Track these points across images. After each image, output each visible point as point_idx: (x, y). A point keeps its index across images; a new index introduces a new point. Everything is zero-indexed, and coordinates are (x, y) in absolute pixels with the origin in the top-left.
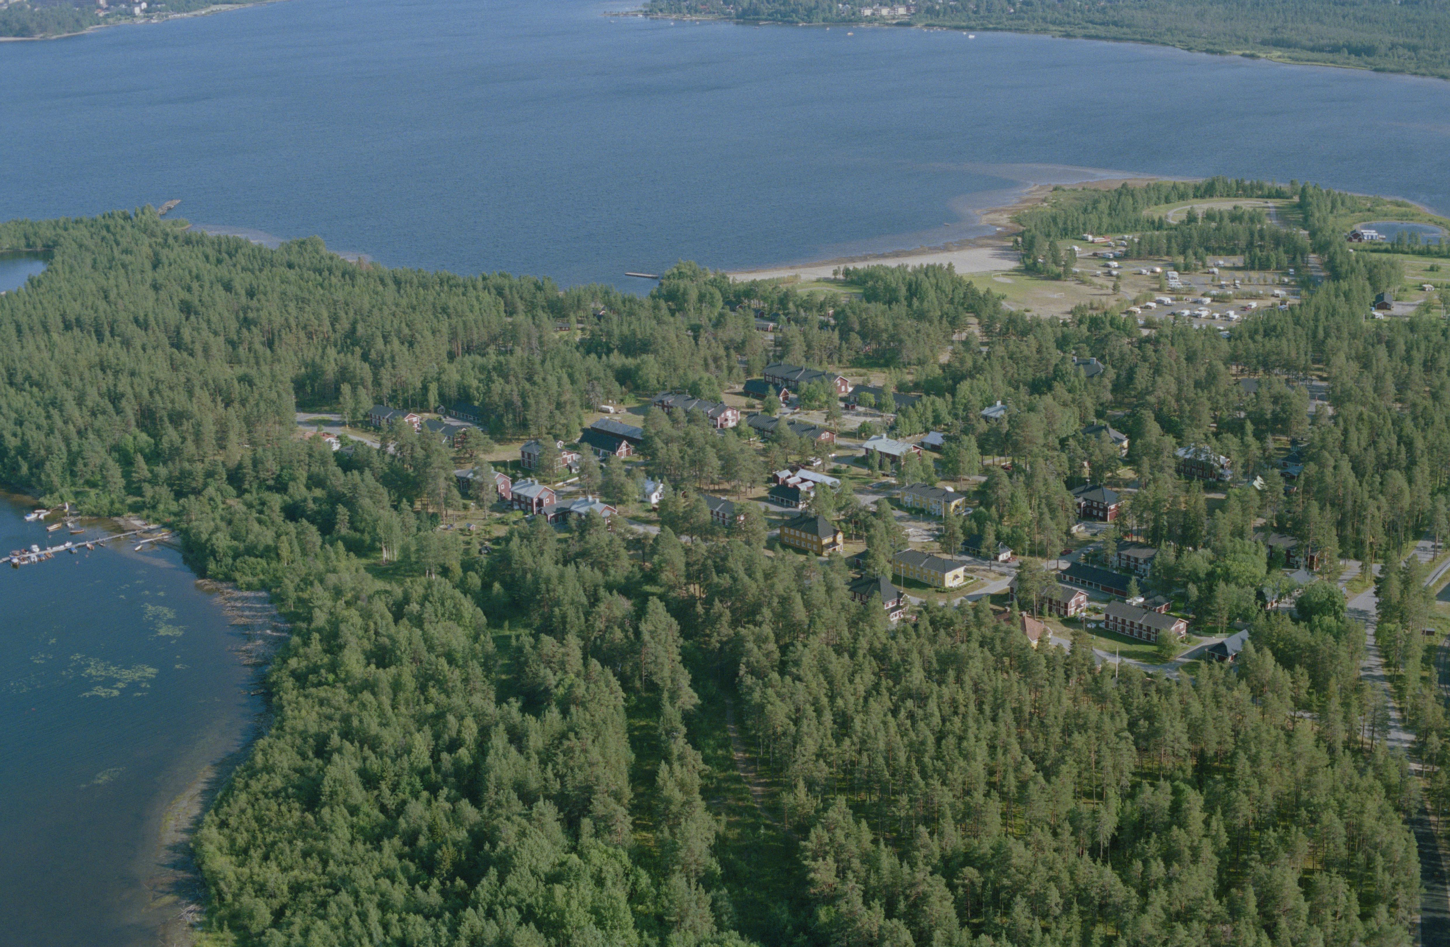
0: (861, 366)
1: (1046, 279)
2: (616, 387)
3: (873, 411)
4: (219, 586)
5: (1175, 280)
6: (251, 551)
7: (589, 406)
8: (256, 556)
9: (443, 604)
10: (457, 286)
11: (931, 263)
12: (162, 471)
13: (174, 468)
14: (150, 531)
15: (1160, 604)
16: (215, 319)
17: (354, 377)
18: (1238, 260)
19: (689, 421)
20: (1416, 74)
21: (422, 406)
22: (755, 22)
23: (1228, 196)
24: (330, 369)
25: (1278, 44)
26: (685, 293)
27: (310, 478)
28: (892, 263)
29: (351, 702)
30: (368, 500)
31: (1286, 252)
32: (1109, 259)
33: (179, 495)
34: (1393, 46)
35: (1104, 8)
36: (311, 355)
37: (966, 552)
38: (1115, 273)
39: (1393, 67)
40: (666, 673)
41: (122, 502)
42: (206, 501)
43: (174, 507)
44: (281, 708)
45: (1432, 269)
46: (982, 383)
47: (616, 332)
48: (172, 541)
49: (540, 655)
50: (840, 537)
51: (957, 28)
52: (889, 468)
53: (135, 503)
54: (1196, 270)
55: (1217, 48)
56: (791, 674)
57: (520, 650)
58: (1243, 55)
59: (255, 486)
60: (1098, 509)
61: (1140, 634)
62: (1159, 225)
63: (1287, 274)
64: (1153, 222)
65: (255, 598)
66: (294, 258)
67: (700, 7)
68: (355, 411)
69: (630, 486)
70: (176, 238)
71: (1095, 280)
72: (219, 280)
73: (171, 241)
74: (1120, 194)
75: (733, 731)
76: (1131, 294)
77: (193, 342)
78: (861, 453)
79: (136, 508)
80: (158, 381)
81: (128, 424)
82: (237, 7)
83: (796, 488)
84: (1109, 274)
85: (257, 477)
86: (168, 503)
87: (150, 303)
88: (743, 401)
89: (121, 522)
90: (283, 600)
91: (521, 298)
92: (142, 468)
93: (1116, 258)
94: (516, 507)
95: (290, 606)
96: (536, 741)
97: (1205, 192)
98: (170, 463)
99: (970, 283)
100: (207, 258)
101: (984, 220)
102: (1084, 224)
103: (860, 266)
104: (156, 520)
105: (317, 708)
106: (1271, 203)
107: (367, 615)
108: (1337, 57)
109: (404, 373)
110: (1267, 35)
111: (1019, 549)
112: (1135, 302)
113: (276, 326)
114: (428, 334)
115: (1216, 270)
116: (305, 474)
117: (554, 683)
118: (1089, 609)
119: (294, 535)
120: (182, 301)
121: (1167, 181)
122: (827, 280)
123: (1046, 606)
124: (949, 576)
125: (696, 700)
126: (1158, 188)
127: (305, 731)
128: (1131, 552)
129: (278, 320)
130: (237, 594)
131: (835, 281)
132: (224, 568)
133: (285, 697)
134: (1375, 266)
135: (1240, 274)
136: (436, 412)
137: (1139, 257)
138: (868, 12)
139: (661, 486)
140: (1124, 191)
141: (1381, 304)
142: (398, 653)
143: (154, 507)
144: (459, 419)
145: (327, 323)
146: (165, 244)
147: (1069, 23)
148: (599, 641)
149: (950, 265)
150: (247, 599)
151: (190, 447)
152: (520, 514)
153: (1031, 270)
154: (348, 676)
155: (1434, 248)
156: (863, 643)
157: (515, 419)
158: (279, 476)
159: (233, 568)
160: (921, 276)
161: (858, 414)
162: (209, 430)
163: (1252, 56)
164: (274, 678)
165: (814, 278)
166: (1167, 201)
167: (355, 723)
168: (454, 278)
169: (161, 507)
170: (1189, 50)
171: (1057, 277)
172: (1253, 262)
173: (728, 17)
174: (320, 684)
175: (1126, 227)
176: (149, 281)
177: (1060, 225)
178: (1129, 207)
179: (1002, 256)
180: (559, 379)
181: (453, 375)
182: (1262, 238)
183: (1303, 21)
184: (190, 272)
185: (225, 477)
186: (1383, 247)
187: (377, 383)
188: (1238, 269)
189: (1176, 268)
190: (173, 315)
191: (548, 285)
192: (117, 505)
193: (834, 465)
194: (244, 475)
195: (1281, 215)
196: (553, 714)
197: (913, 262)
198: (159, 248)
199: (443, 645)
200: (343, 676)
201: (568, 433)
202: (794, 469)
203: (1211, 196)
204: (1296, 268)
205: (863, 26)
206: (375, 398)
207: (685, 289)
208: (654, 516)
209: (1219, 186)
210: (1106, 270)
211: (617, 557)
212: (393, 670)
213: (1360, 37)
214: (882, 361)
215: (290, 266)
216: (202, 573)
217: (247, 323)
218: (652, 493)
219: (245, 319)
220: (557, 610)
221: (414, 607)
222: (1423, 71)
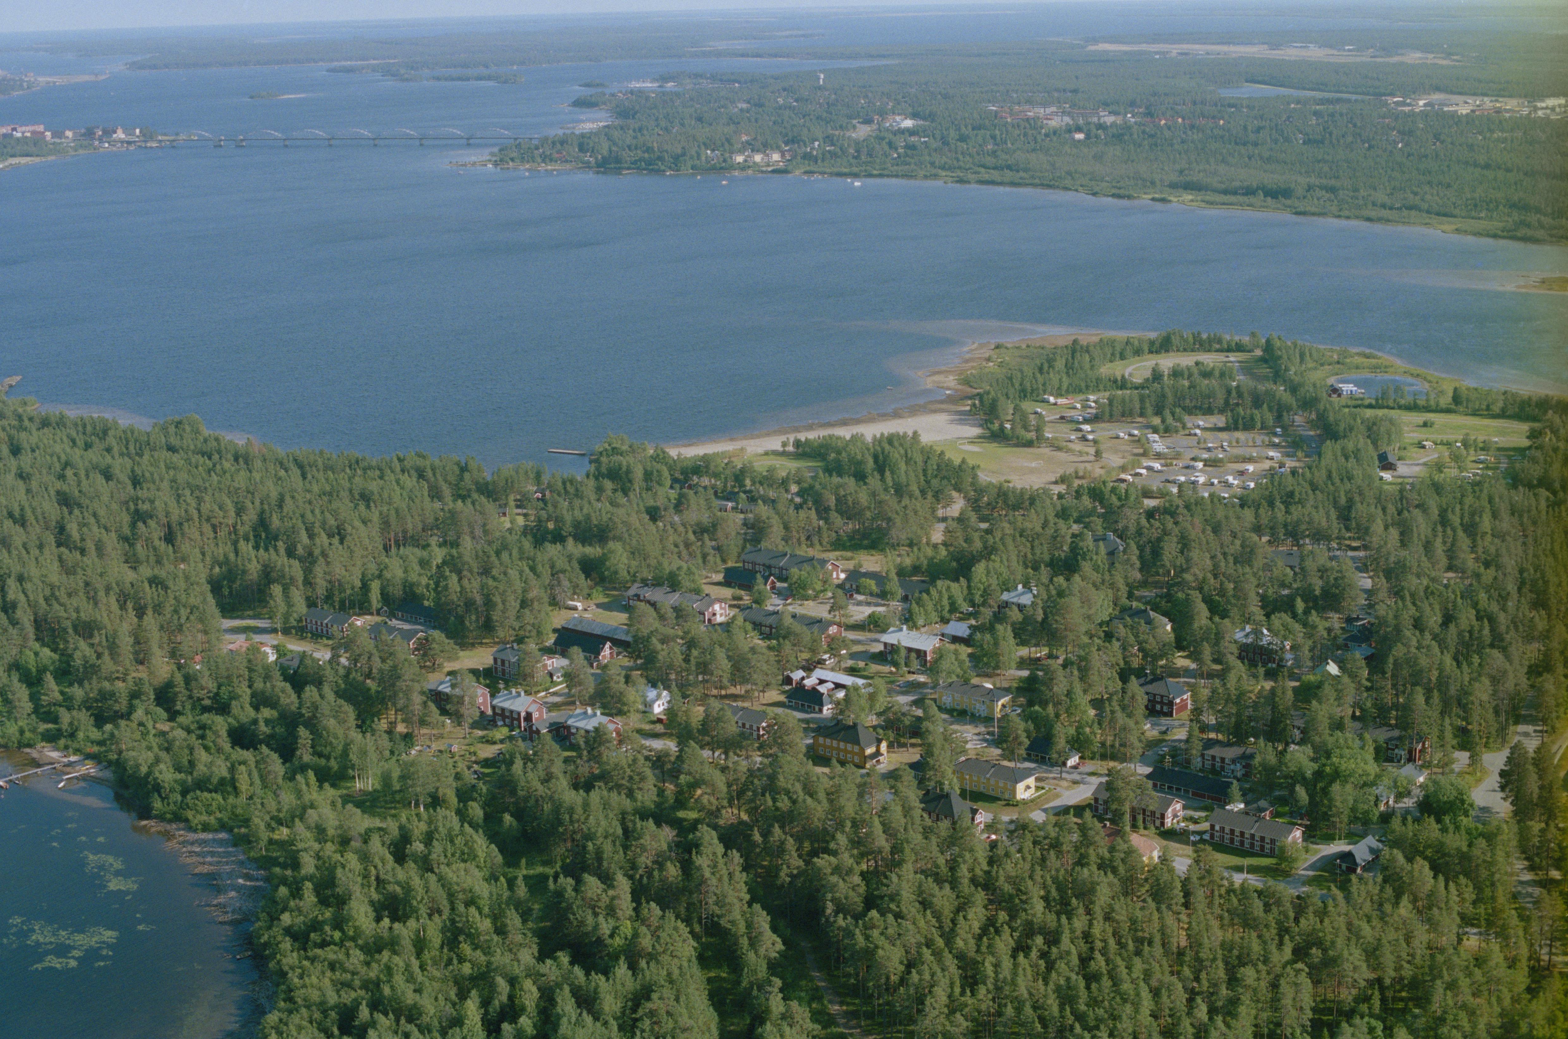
0: (844, 548)
1: (1017, 445)
2: (582, 580)
3: (874, 600)
4: (168, 827)
5: (1158, 444)
6: (202, 785)
7: (554, 602)
8: (210, 791)
9: (452, 841)
10: (370, 468)
11: (893, 430)
12: (77, 692)
13: (93, 687)
14: (70, 764)
15: (1265, 810)
16: (102, 512)
17: (283, 576)
18: (1220, 420)
19: (677, 618)
20: (1339, 217)
21: (361, 609)
22: (618, 171)
23: (1185, 350)
24: (254, 569)
25: (1188, 187)
26: (628, 472)
27: (253, 695)
28: (845, 433)
29: (368, 964)
30: (332, 722)
31: (1270, 409)
32: (1079, 423)
33: (100, 720)
34: (1310, 188)
35: (994, 152)
36: (221, 551)
37: (1028, 759)
38: (1090, 437)
39: (1313, 209)
40: (736, 915)
41: (34, 730)
42: (134, 725)
43: (95, 734)
44: (284, 974)
45: (1425, 425)
46: (997, 565)
47: (568, 518)
48: (100, 774)
49: (583, 899)
50: (884, 746)
51: (840, 175)
52: (915, 664)
53: (47, 730)
54: (1177, 432)
55: (1122, 192)
56: (890, 911)
57: (559, 894)
58: (1153, 199)
59: (188, 706)
60: (1162, 703)
61: (1252, 845)
62: (1123, 384)
63: (1275, 434)
64: (1115, 381)
65: (214, 840)
66: (174, 441)
67: (555, 156)
68: (286, 617)
69: (632, 695)
70: (31, 419)
71: (1070, 445)
72: (95, 467)
73: (26, 423)
74: (1074, 351)
75: (821, 980)
76: (1115, 460)
77: (83, 540)
78: (878, 648)
79: (51, 738)
80: (52, 587)
81: (25, 638)
82: (37, 160)
83: (814, 689)
84: (1084, 439)
85: (190, 697)
86: (88, 731)
87: (21, 495)
88: (727, 592)
89: (35, 754)
90: (250, 842)
91: (446, 481)
92: (52, 689)
93: (1086, 421)
94: (500, 723)
95: (261, 849)
96: (610, 1004)
97: (1161, 347)
98: (86, 683)
99: (942, 453)
100: (74, 441)
101: (929, 383)
102: (1044, 385)
103: (812, 435)
104: (77, 751)
105: (329, 974)
106: (1233, 357)
107: (365, 858)
108: (1252, 199)
109: (339, 571)
110: (1174, 177)
111: (1088, 753)
112: (1123, 469)
113: (174, 518)
114: (357, 523)
115: (1198, 431)
116: (249, 691)
117: (608, 932)
118: (1185, 819)
119: (253, 765)
120: (58, 493)
121: (1121, 335)
122: (775, 453)
123: (1140, 818)
124: (1020, 787)
125: (780, 946)
126: (1112, 343)
127: (323, 1003)
128: (1216, 751)
129: (176, 513)
130: (192, 836)
131: (784, 454)
132: (172, 806)
133: (284, 961)
134: (1374, 424)
135: (1224, 435)
136: (378, 614)
137: (1111, 419)
138: (740, 159)
139: (665, 693)
140: (1075, 349)
141: (1388, 466)
142: (415, 903)
143: (72, 735)
144: (406, 621)
145: (232, 514)
146: (21, 428)
147: (960, 168)
148: (645, 880)
149: (915, 433)
150: (204, 842)
151: (107, 664)
152: (505, 731)
153: (998, 436)
154: (358, 930)
155: (1421, 402)
156: (964, 871)
157: (477, 620)
158: (217, 694)
159: (184, 806)
160: (887, 447)
161: (859, 604)
162: (126, 642)
163: (1163, 200)
164: (265, 938)
165: (760, 450)
166: (1122, 357)
167: (387, 991)
168: (364, 459)
169: (81, 735)
170: (1094, 194)
171: (1029, 444)
172: (1236, 422)
173: (587, 166)
174: (323, 944)
175: (1087, 387)
176: (14, 470)
177: (1017, 385)
178: (1087, 366)
179: (961, 422)
180: (521, 573)
181: (396, 571)
182: (1240, 395)
183: (1208, 162)
184: (59, 458)
185: (153, 697)
186: (1367, 402)
187: (308, 583)
188: (1220, 430)
189: (1155, 431)
190: (52, 509)
191: (473, 465)
192: (28, 735)
193: (850, 663)
194: (176, 694)
195: (1247, 369)
196: (622, 970)
197: (871, 432)
198: (13, 432)
199: (464, 891)
200: (351, 933)
201: (539, 633)
202: (809, 668)
203: (1167, 351)
204: (1282, 427)
205: (736, 173)
206: (308, 599)
207: (628, 466)
208: (659, 728)
209: (1175, 340)
210: (1080, 435)
211: (643, 779)
212: (412, 923)
213: (1273, 178)
214: (865, 542)
215: (171, 449)
216: (145, 813)
217: (139, 517)
218: (654, 701)
219: (137, 511)
220: (590, 846)
221: (418, 847)
222: (1347, 213)
